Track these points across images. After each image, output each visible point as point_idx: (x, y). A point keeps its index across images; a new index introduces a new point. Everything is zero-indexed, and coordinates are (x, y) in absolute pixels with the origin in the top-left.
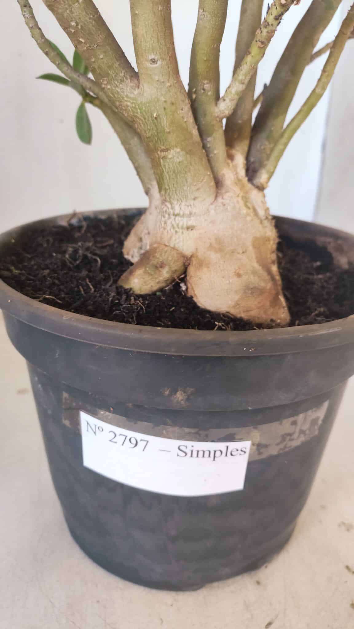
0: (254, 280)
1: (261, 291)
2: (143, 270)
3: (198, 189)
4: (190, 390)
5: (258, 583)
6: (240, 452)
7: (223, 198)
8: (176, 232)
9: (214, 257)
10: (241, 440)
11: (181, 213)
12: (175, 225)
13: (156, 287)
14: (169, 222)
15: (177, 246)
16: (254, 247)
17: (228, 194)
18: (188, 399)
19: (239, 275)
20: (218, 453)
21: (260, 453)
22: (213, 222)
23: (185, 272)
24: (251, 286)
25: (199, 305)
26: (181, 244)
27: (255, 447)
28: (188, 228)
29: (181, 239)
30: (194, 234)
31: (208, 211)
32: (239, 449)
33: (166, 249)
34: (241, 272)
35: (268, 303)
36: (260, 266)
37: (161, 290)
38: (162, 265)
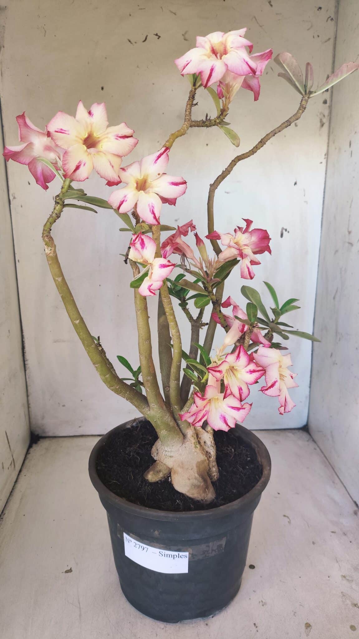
0: (195, 482)
1: (198, 487)
2: (153, 472)
3: (174, 442)
4: (160, 531)
5: (207, 625)
6: (184, 556)
7: (185, 444)
8: (166, 457)
9: (180, 470)
10: (184, 551)
11: (168, 451)
12: (165, 455)
13: (157, 480)
14: (163, 453)
15: (166, 464)
16: (197, 467)
17: (187, 442)
18: (159, 534)
19: (189, 479)
20: (175, 556)
21: (194, 558)
22: (180, 455)
23: (170, 473)
24: (194, 484)
25: (175, 488)
26: (167, 463)
27: (191, 555)
28: (170, 457)
29: (168, 461)
30: (172, 459)
31: (179, 450)
32: (184, 555)
33: (162, 464)
34: (190, 478)
35: (202, 492)
36: (198, 475)
37: (160, 480)
38: (160, 471)
